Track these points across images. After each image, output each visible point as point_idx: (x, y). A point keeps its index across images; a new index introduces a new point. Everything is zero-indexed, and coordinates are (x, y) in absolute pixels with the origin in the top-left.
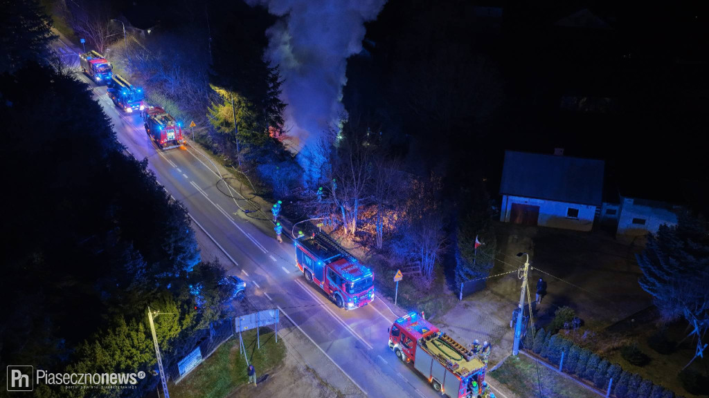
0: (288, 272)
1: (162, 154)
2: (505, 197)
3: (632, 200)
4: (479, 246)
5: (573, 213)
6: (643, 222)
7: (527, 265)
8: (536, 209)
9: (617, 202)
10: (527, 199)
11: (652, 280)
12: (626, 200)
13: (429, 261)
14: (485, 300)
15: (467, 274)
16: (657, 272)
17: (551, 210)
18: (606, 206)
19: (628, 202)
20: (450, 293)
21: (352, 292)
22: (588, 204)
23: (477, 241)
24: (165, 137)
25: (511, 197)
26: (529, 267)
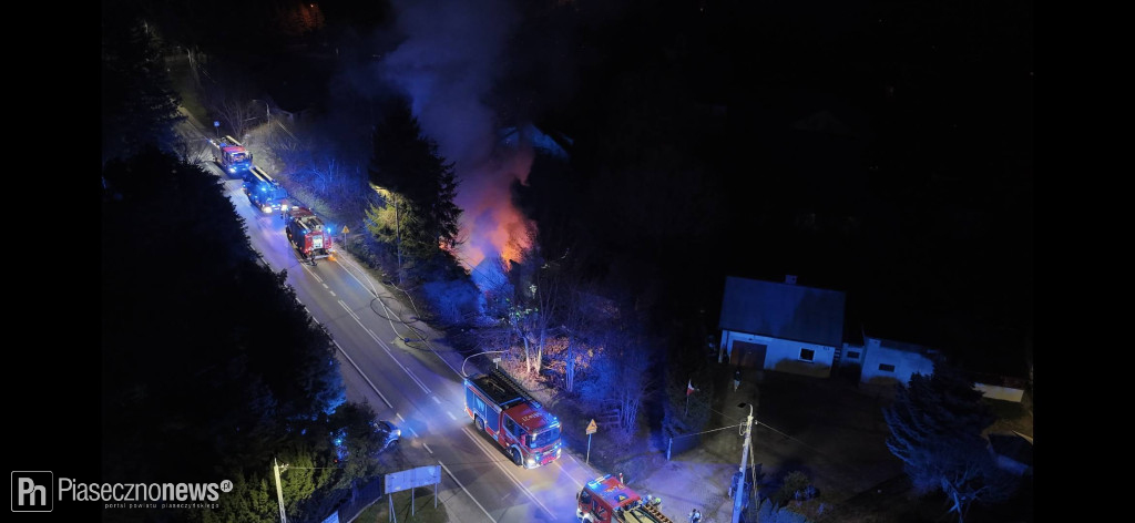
0: (454, 418)
1: (305, 266)
2: (724, 333)
3: (879, 342)
4: (693, 393)
5: (807, 354)
6: (891, 368)
7: (750, 418)
8: (762, 349)
9: (860, 343)
10: (751, 336)
11: (902, 441)
12: (872, 341)
13: (630, 410)
14: (698, 460)
15: (678, 428)
16: (908, 431)
17: (781, 350)
18: (847, 348)
19: (873, 344)
20: (654, 450)
21: (533, 446)
22: (827, 344)
23: (690, 386)
24: (311, 244)
25: (732, 333)
26: (753, 420)
